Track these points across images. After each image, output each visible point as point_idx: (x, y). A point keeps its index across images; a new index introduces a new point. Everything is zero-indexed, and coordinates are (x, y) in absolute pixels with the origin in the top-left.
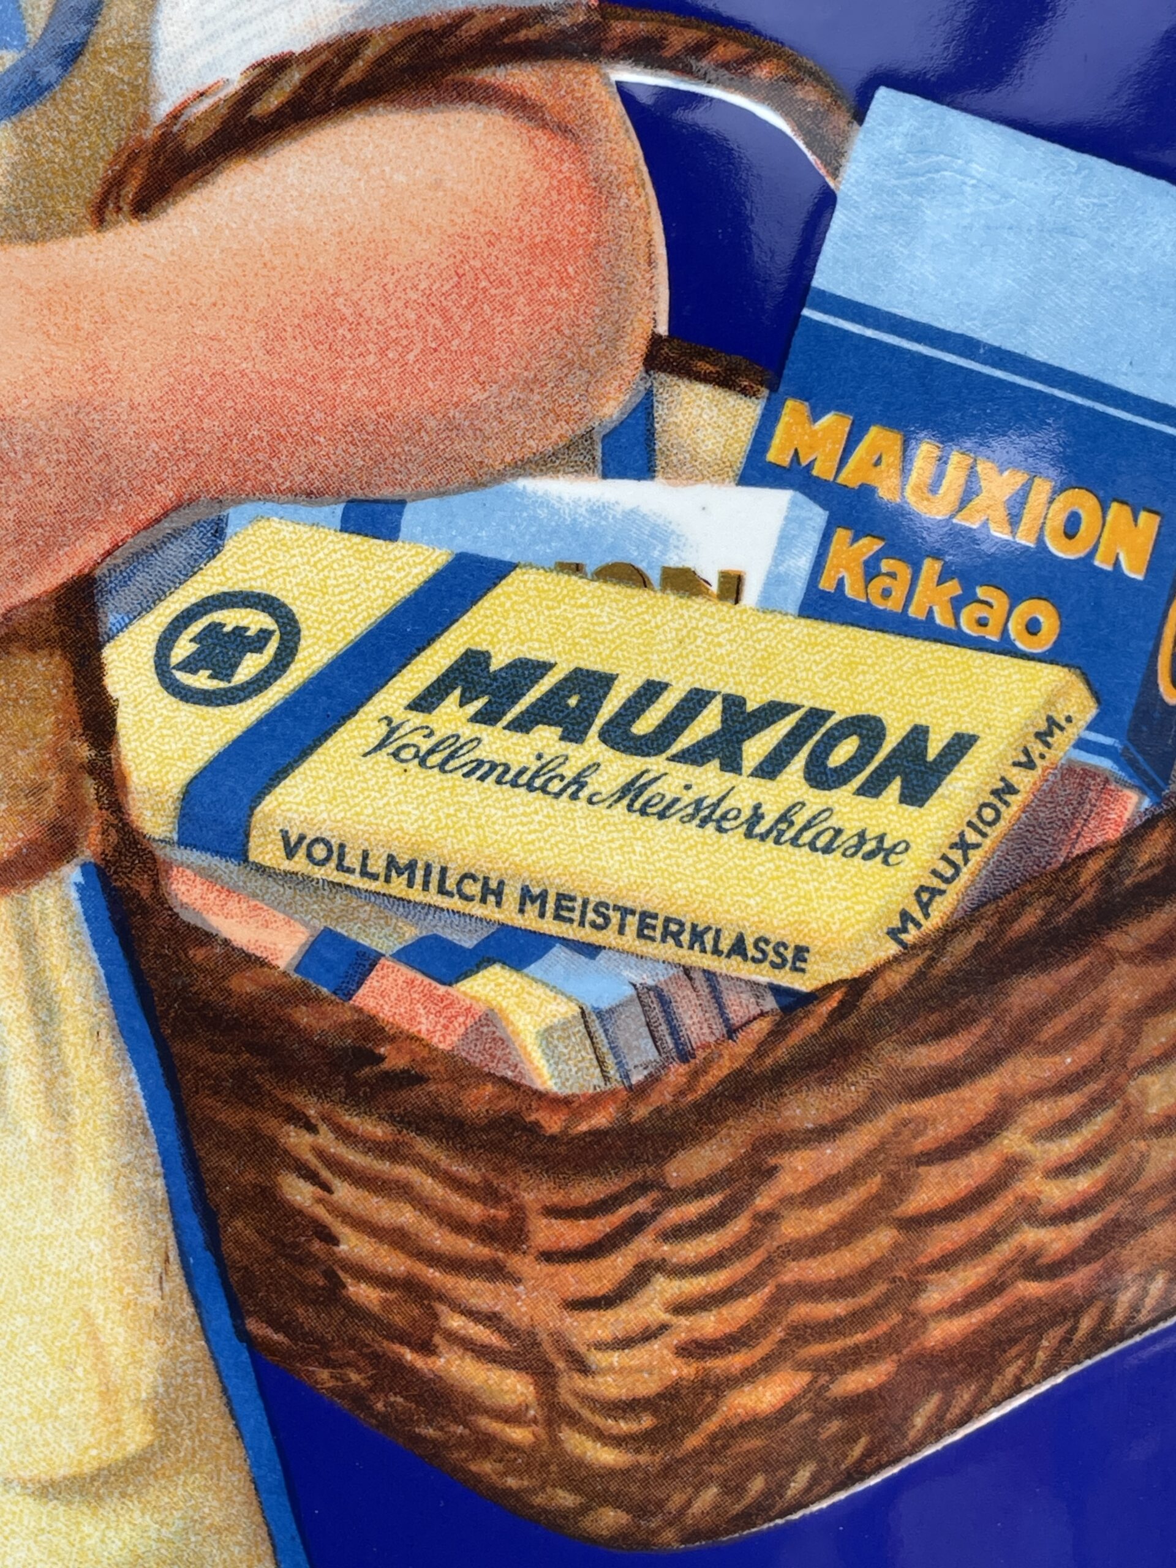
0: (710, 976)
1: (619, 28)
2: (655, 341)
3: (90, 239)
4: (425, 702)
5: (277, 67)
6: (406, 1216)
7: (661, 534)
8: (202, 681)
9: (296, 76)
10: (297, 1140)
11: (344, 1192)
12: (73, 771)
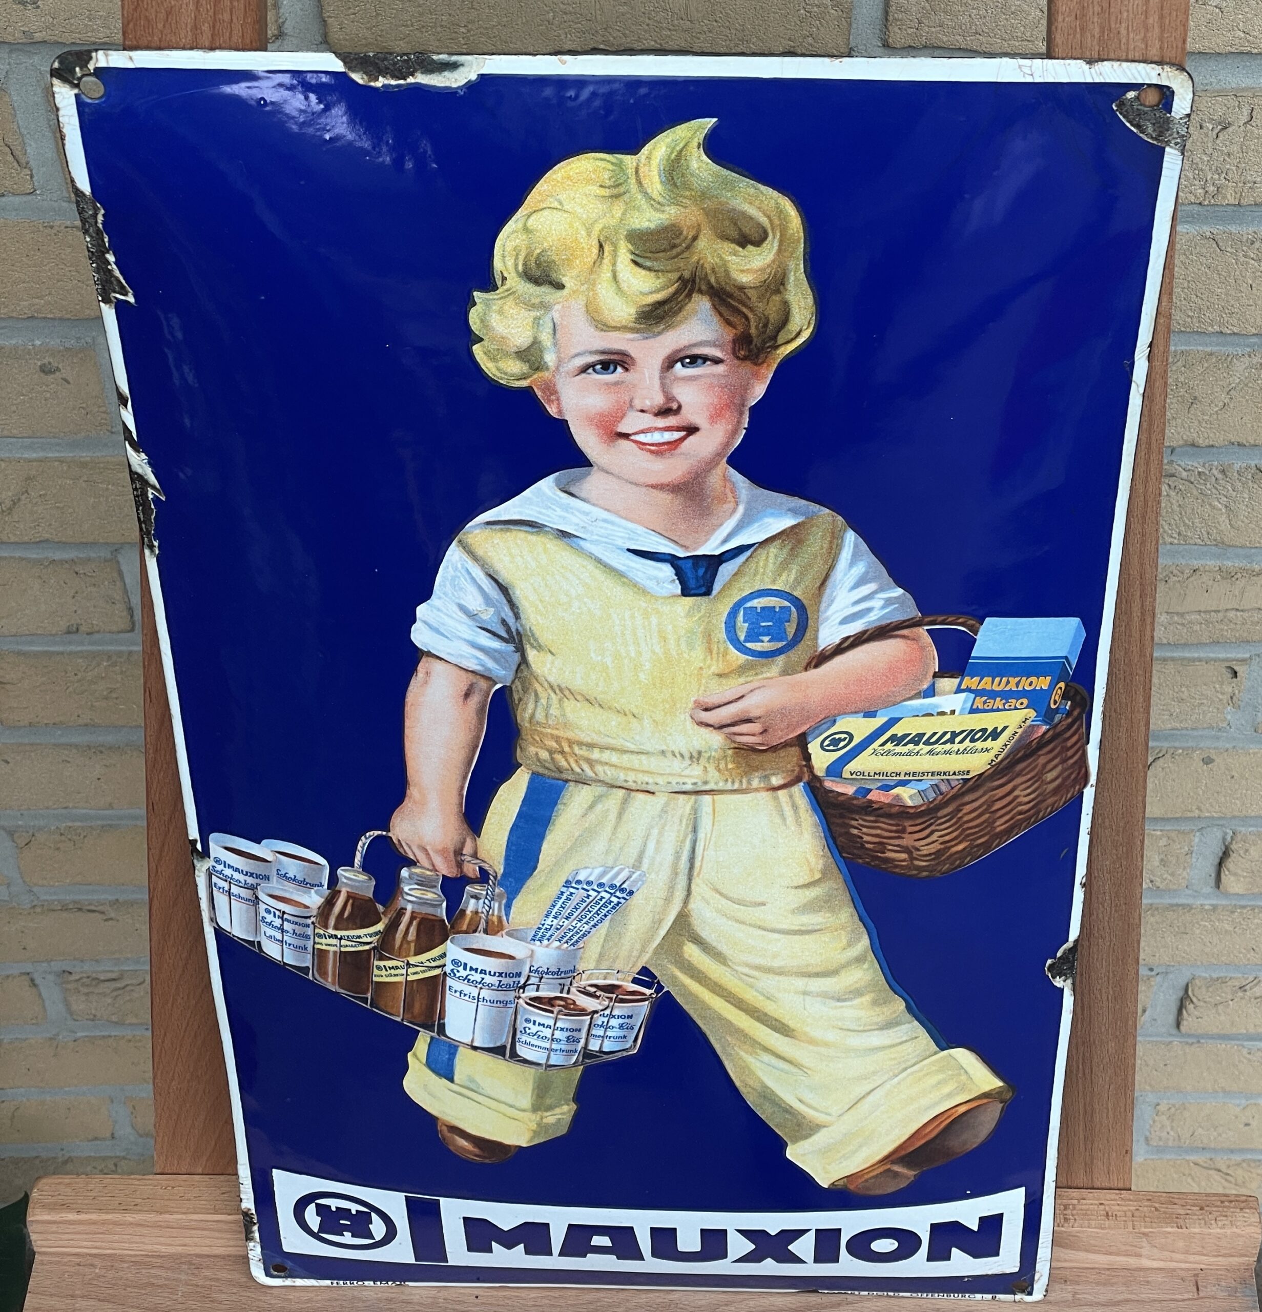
0: (948, 780)
1: (927, 619)
2: (935, 673)
3: (804, 673)
4: (883, 744)
5: (848, 637)
6: (879, 832)
7: (936, 706)
8: (831, 748)
9: (852, 639)
10: (854, 823)
11: (864, 830)
12: (801, 767)
